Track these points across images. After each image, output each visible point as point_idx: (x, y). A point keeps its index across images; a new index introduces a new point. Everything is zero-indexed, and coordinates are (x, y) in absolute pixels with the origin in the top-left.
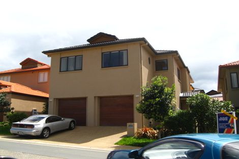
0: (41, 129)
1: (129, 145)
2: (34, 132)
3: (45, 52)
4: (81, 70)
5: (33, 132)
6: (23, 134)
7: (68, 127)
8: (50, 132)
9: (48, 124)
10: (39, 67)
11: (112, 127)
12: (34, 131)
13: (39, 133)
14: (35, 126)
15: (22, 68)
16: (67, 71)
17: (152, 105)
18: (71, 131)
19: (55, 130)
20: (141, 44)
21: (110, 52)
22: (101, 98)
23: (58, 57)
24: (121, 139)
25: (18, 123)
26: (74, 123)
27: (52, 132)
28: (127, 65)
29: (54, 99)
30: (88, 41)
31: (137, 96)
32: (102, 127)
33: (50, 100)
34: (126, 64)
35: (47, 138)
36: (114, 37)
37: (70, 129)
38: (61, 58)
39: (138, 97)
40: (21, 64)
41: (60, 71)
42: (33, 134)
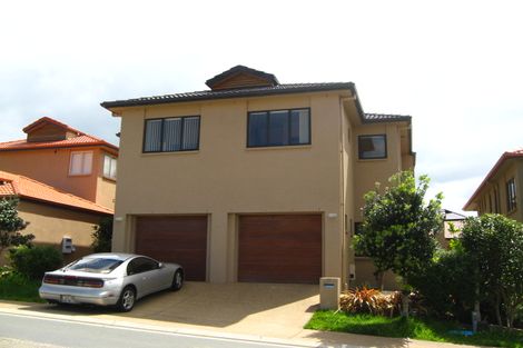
0: (119, 290)
1: (339, 330)
2: (104, 297)
3: (106, 105)
4: (197, 149)
5: (100, 296)
6: (72, 301)
7: (169, 285)
8: (135, 296)
9: (133, 278)
10: (70, 140)
11: (273, 287)
12: (103, 294)
13: (114, 300)
14: (106, 283)
15: (29, 141)
16: (161, 151)
17: (401, 238)
18: (177, 293)
19: (147, 292)
20: (341, 97)
21: (268, 111)
22: (241, 217)
23: (138, 116)
24: (310, 315)
25: (58, 272)
26: (181, 276)
27: (139, 295)
28: (310, 143)
29: (127, 215)
30: (209, 83)
31: (331, 215)
32: (245, 285)
33: (117, 219)
34: (307, 141)
35: (129, 311)
36: (271, 79)
37: (174, 288)
38: (146, 121)
39: (334, 218)
40: (26, 130)
41: (144, 152)
42: (101, 302)
